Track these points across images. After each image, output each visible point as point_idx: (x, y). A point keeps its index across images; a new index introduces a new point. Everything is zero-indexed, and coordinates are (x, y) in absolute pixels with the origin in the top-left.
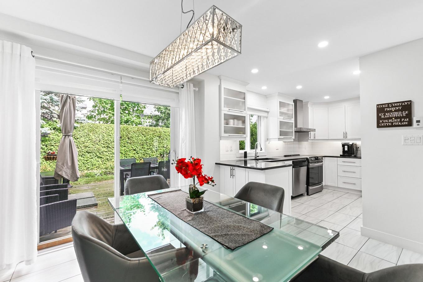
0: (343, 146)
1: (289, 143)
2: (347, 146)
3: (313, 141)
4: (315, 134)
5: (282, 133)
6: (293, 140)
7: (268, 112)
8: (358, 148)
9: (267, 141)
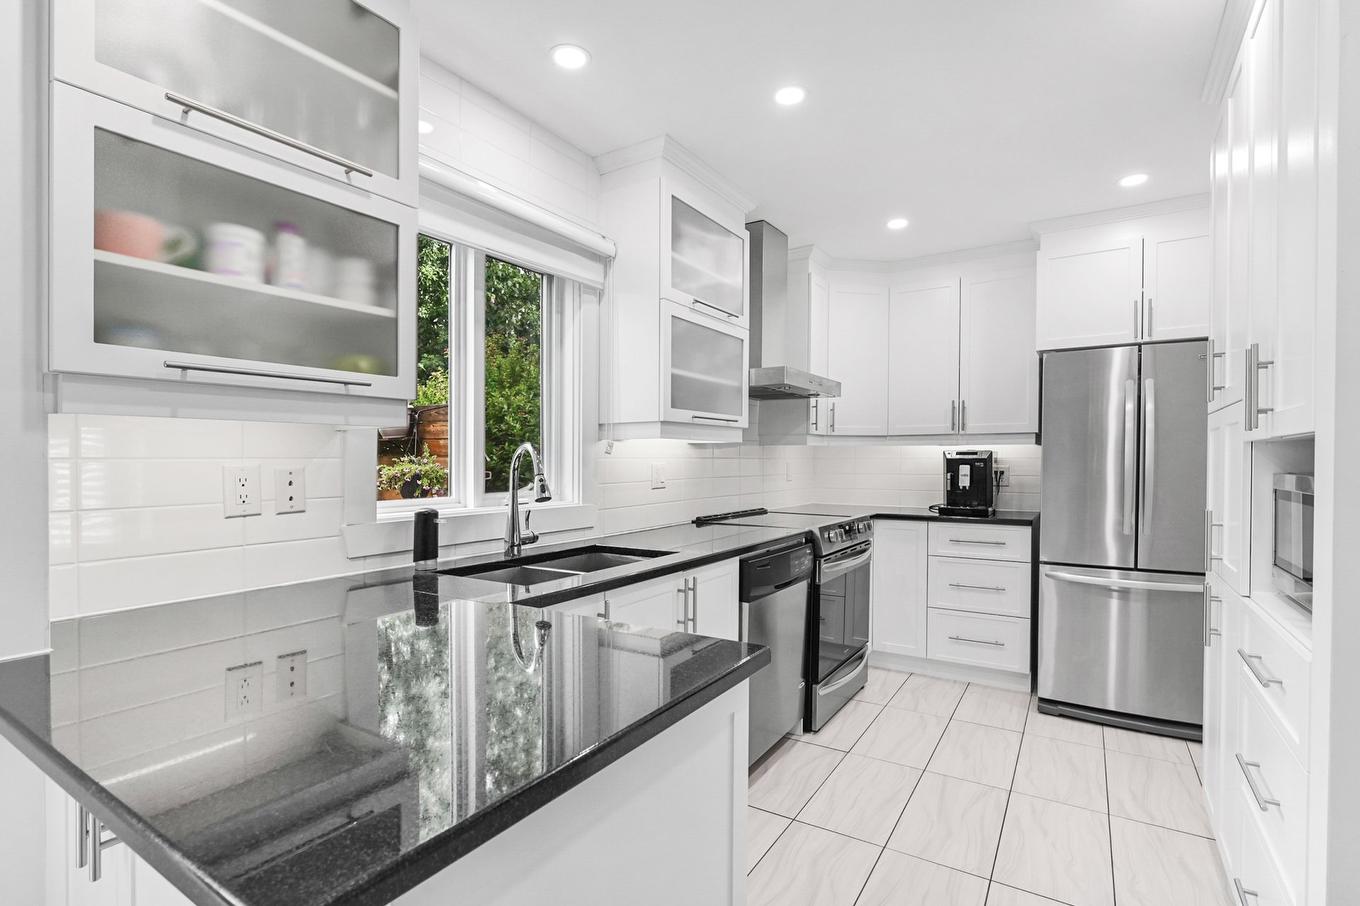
0: (952, 466)
1: (717, 452)
2: (968, 466)
3: (825, 443)
4: (833, 410)
5: (682, 393)
6: (738, 437)
7: (604, 260)
8: (1002, 473)
9: (600, 440)
